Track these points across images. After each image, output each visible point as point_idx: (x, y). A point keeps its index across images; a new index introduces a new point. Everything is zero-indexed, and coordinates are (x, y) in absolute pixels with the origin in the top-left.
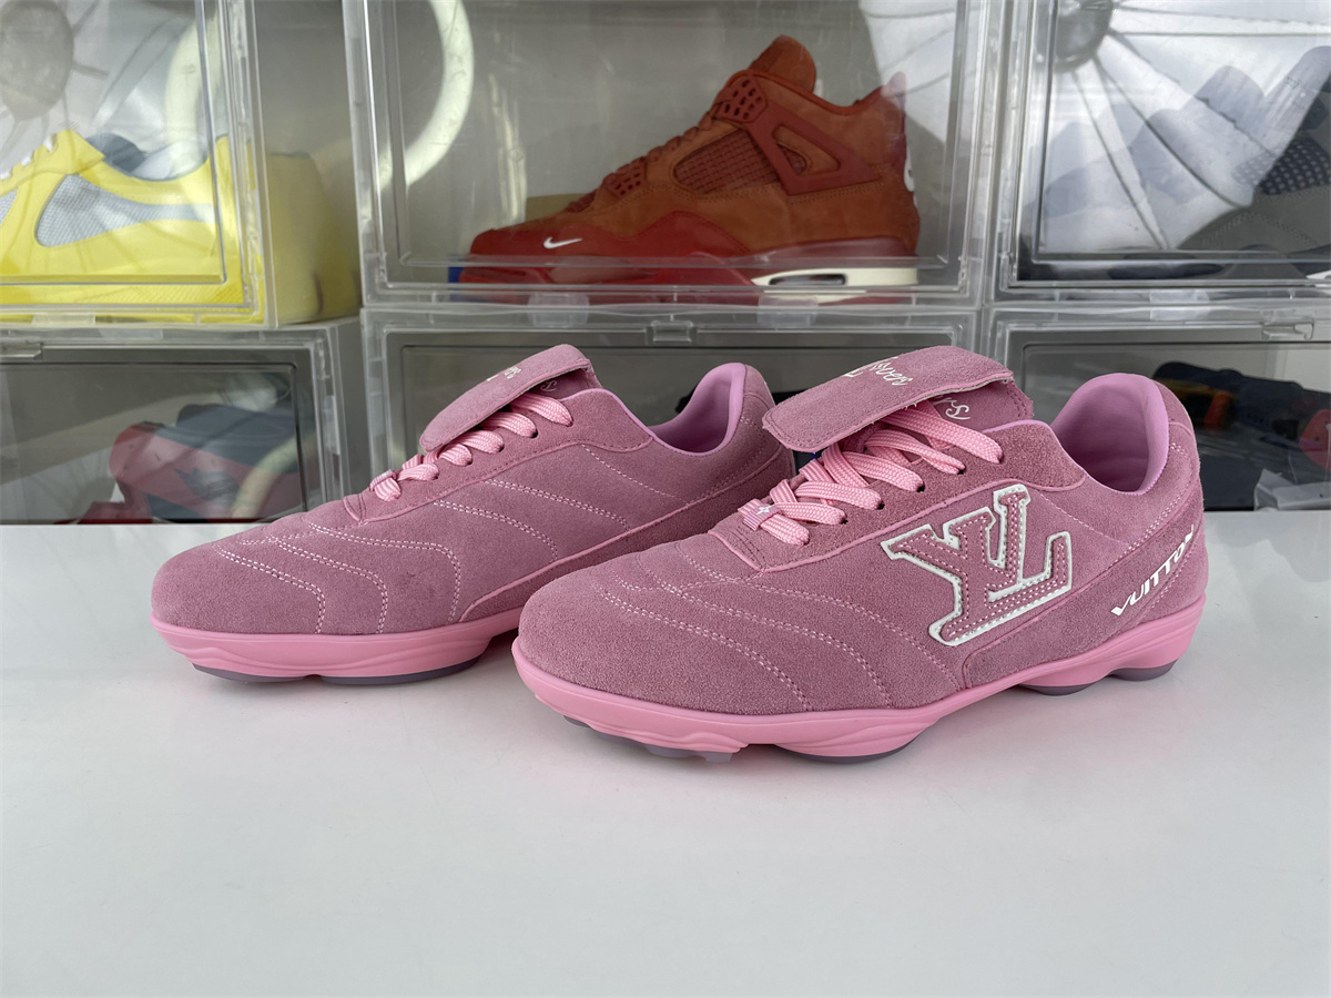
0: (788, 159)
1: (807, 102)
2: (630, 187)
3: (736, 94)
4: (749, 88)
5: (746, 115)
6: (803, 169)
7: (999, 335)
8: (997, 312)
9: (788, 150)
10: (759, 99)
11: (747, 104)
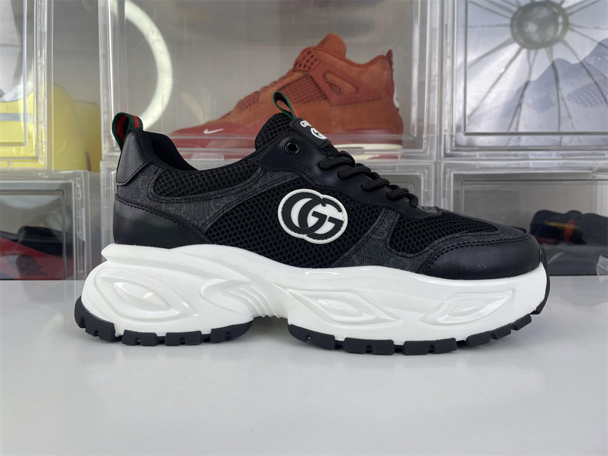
0: (331, 88)
1: (341, 62)
2: (250, 105)
3: (304, 58)
4: (311, 55)
5: (309, 68)
6: (339, 93)
7: (447, 176)
8: (445, 163)
9: (332, 84)
10: (316, 60)
11: (310, 62)
